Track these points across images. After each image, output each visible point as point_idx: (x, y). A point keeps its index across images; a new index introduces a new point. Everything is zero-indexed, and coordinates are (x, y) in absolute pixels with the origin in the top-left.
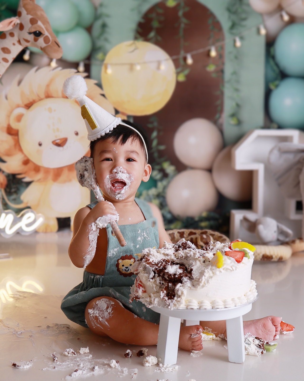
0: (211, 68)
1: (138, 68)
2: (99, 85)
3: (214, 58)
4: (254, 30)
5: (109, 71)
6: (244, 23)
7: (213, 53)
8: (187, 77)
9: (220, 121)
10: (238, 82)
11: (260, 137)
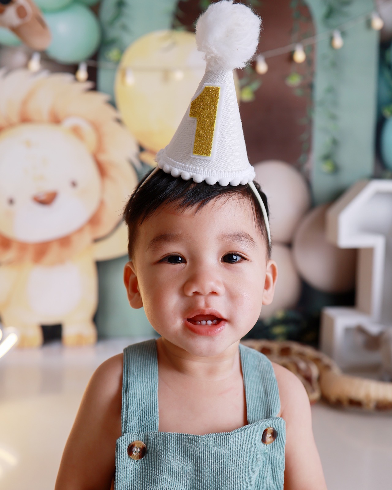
0: (294, 81)
1: (179, 75)
2: (113, 104)
3: (299, 65)
4: (362, 22)
5: (130, 80)
6: (347, 9)
7: (300, 56)
8: (257, 93)
9: (307, 166)
10: (335, 103)
11: (380, 194)
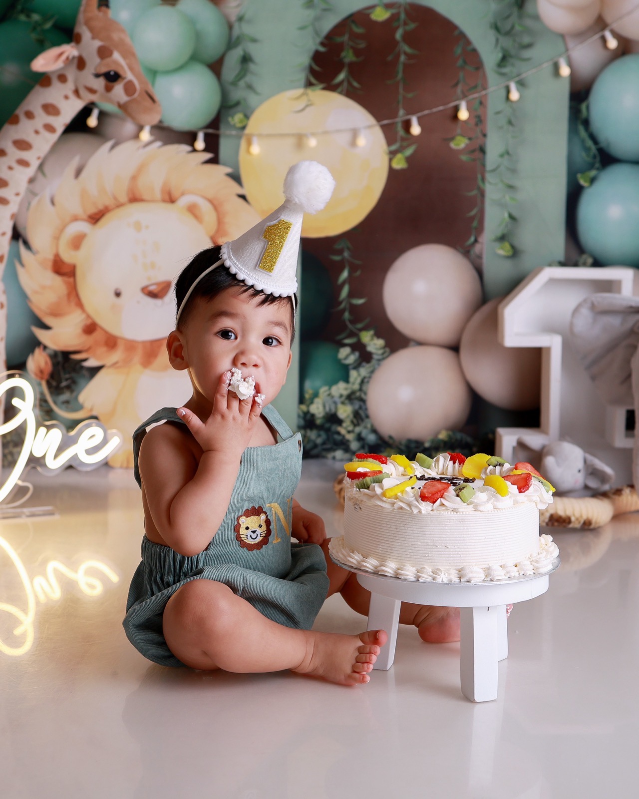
0: (460, 143)
1: (312, 142)
2: (236, 177)
3: (465, 122)
4: (547, 67)
5: (255, 149)
6: (527, 54)
7: (463, 115)
8: (408, 160)
9: (477, 248)
10: (513, 171)
11: (553, 281)
